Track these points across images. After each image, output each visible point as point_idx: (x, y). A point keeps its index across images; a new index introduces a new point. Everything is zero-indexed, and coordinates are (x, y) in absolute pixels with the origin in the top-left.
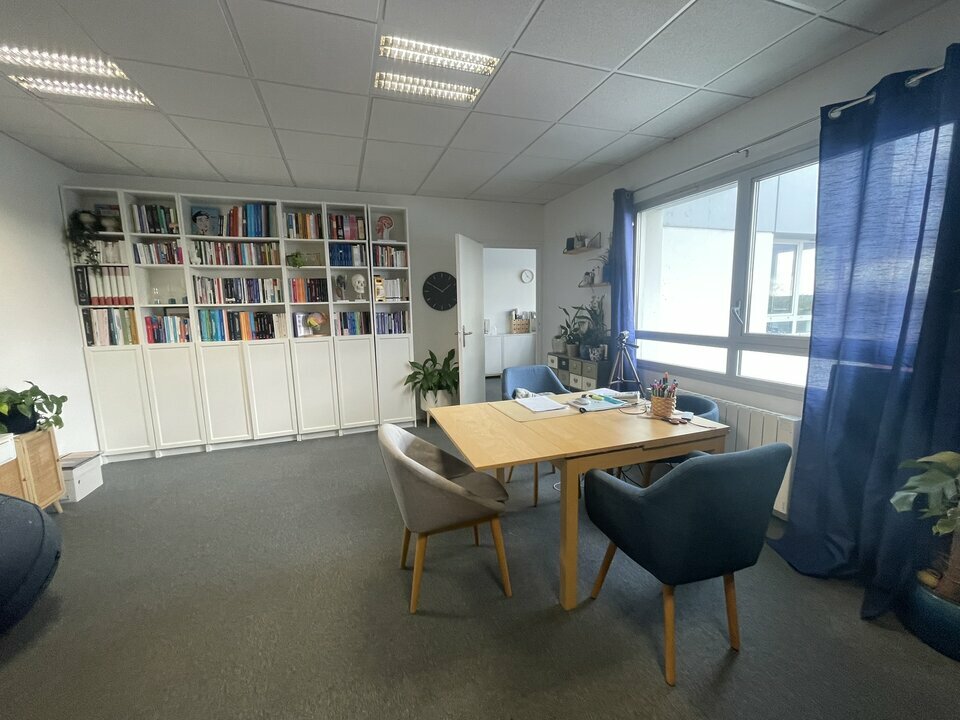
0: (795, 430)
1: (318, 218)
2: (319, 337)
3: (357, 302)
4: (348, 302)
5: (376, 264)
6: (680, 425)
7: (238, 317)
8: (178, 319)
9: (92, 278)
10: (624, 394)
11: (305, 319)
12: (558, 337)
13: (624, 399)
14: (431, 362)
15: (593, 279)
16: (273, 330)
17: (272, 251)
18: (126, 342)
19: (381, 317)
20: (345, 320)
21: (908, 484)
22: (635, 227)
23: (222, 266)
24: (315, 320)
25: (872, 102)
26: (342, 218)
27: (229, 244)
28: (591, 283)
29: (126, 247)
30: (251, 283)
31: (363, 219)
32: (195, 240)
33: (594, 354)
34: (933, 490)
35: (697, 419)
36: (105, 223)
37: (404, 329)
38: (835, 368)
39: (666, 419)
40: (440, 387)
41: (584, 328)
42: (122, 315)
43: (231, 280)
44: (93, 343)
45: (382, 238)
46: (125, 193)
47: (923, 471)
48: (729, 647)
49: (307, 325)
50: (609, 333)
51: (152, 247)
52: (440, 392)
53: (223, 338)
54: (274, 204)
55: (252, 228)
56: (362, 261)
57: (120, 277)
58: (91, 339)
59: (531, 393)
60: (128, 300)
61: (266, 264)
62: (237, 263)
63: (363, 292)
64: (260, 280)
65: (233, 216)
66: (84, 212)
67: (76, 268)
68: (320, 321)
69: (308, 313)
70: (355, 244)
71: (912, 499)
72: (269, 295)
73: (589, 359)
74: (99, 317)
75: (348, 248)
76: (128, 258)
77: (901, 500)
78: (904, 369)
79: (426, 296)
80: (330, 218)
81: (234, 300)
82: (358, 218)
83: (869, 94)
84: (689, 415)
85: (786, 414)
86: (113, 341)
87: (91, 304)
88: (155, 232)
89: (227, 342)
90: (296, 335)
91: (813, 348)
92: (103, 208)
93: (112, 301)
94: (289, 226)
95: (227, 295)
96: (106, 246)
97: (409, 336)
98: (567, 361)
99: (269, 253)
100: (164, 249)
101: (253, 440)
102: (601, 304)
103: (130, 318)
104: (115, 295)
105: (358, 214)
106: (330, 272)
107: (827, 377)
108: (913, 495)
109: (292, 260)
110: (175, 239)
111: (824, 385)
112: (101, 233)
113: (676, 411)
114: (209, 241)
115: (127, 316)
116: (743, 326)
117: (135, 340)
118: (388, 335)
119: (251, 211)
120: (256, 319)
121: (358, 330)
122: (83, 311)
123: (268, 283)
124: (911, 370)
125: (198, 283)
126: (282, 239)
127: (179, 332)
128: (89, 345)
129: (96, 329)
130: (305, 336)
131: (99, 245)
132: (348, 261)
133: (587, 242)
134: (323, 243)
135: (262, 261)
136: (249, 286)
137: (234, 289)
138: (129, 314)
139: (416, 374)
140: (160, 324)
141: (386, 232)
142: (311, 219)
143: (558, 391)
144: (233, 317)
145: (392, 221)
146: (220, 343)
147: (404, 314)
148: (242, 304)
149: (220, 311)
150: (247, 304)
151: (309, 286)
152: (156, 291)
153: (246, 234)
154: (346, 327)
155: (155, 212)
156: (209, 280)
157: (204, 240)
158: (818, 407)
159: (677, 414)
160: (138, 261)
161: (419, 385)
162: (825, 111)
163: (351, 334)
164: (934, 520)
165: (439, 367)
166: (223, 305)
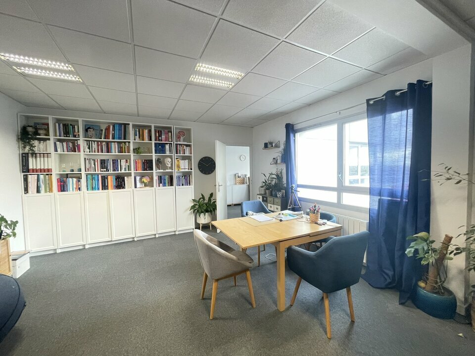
0: (367, 226)
1: (150, 131)
2: (148, 188)
3: (167, 171)
4: (162, 171)
5: (177, 153)
6: (323, 225)
7: (107, 178)
8: (75, 180)
9: (30, 160)
10: (296, 213)
11: (141, 179)
12: (262, 187)
13: (297, 215)
14: (202, 199)
15: (277, 161)
16: (124, 185)
17: (126, 147)
18: (46, 191)
19: (179, 177)
20: (161, 179)
21: (411, 245)
22: (295, 140)
23: (100, 153)
24: (145, 180)
25: (384, 99)
26: (161, 131)
27: (104, 143)
28: (276, 163)
29: (51, 144)
30: (115, 162)
31: (171, 132)
32: (87, 141)
33: (279, 195)
34: (419, 247)
35: (328, 223)
36: (41, 132)
37: (190, 184)
38: (380, 200)
39: (316, 223)
40: (207, 211)
41: (273, 183)
42: (45, 177)
43: (104, 160)
44: (27, 193)
45: (180, 141)
46: (53, 118)
47: (415, 240)
48: (350, 321)
49: (142, 182)
50: (285, 185)
51: (65, 144)
52: (207, 213)
53: (98, 189)
54: (129, 124)
55: (117, 136)
56: (170, 151)
57: (46, 159)
58: (26, 190)
59: (254, 213)
60: (49, 170)
61: (123, 153)
62: (108, 152)
63: (170, 166)
64: (119, 160)
65: (108, 129)
66: (29, 126)
67: (22, 154)
68: (149, 180)
69: (142, 176)
70: (167, 144)
71: (413, 251)
72: (123, 168)
73: (277, 197)
74: (32, 179)
75: (163, 145)
76: (51, 149)
77: (409, 251)
78: (404, 200)
79: (199, 168)
80: (155, 131)
81: (105, 170)
82: (168, 132)
83: (383, 96)
84: (325, 221)
85: (362, 219)
86: (38, 191)
87: (28, 172)
88: (67, 137)
89: (101, 190)
90: (136, 187)
91: (371, 192)
92: (38, 124)
93: (41, 170)
94: (135, 135)
95: (102, 168)
96: (40, 143)
97: (192, 187)
98: (266, 198)
99: (125, 147)
100: (71, 145)
101: (111, 241)
102: (281, 173)
103: (49, 180)
104: (42, 168)
105: (169, 130)
106: (154, 156)
107: (377, 204)
108: (413, 250)
109: (136, 151)
110: (77, 140)
111: (376, 207)
112: (38, 137)
113: (320, 220)
114: (94, 141)
115: (47, 178)
116: (342, 183)
117: (51, 190)
118: (181, 187)
119: (117, 127)
120: (116, 179)
121: (167, 184)
122: (24, 176)
123: (123, 162)
124: (407, 201)
125: (87, 162)
126: (132, 141)
127: (75, 186)
128: (25, 193)
129: (30, 185)
130: (140, 188)
131: (36, 143)
132: (164, 152)
133: (274, 145)
134: (151, 143)
135: (121, 151)
136: (113, 163)
137: (106, 165)
138: (49, 177)
139: (195, 205)
140: (65, 182)
141: (182, 138)
142: (146, 132)
143: (266, 212)
144: (104, 178)
145: (185, 133)
146: (97, 191)
147: (189, 176)
148: (110, 172)
149: (98, 175)
150: (112, 172)
151: (144, 163)
152: (64, 166)
153: (113, 138)
154: (161, 183)
155: (67, 127)
156: (93, 160)
157: (92, 141)
158: (375, 216)
159: (320, 221)
160: (56, 150)
161: (196, 211)
162: (368, 101)
163: (163, 186)
164: (421, 259)
165: (205, 202)
166: (99, 172)
